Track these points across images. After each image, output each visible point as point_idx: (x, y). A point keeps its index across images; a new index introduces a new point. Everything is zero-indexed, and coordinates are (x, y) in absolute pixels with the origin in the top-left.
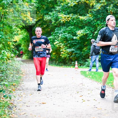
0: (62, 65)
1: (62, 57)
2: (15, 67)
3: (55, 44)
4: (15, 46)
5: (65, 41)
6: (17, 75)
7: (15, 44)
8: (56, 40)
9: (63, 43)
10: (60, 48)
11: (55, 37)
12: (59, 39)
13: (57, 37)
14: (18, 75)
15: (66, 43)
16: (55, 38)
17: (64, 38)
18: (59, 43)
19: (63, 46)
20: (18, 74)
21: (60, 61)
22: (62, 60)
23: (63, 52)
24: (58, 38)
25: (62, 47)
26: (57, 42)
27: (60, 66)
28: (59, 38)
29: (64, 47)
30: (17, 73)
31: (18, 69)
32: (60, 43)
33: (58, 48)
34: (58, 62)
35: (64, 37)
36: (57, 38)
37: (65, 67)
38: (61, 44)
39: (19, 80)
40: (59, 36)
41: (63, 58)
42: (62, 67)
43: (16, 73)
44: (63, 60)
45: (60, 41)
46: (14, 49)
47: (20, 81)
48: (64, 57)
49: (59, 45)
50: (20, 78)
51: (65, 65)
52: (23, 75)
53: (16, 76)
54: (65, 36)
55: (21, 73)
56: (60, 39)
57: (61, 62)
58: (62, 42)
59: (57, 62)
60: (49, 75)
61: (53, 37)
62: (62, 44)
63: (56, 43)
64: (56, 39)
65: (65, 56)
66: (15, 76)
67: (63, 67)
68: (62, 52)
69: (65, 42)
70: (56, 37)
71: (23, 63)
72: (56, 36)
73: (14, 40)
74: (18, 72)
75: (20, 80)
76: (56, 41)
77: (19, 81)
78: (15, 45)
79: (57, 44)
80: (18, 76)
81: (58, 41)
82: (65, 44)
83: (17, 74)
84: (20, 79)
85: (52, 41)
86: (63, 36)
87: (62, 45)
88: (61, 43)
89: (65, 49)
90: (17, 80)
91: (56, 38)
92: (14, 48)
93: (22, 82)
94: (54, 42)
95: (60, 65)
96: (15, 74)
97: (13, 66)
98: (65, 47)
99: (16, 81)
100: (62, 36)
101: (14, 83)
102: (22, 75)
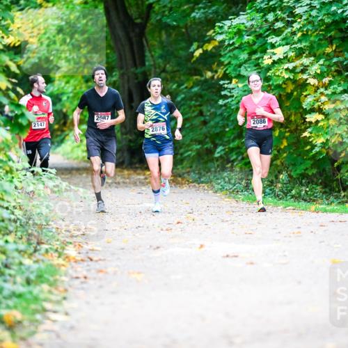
0: (310, 199)
1: (313, 146)
2: (17, 212)
3: (267, 61)
4: (15, 76)
5: (331, 41)
6: (27, 262)
7: (19, 67)
8: (273, 39)
9: (317, 58)
10: (303, 85)
11: (271, 17)
12: (294, 33)
13: (282, 19)
14: (37, 262)
15: (337, 53)
16: (266, 26)
17: (328, 26)
18: (291, 54)
19: (318, 76)
20: (35, 251)
21: (300, 170)
22: (312, 166)
23: (320, 111)
24: (289, 24)
25: (312, 81)
26: (280, 52)
27: (303, 204)
28: (296, 26)
29: (326, 80)
30: (30, 244)
31: (35, 224)
32: (300, 53)
33: (290, 88)
34: (290, 176)
35: (328, 20)
36: (279, 25)
37: (333, 211)
38: (305, 61)
39: (42, 291)
40: (292, 14)
41: (319, 153)
42: (313, 207)
43: (22, 247)
44: (317, 162)
45: (300, 41)
46: (8, 97)
47: (45, 300)
48: (324, 145)
49: (293, 71)
50: (47, 281)
51: (332, 198)
52: (67, 258)
53: (21, 264)
54: (335, 13)
55: (57, 245)
56: (299, 30)
57: (304, 179)
58: (312, 52)
59: (283, 177)
60: (227, 256)
61: (259, 16)
62: (312, 64)
63: (275, 58)
64: (277, 32)
65: (334, 140)
66: (15, 267)
67: (317, 211)
68: (312, 110)
69: (329, 50)
70: (277, 20)
71: (64, 185)
72: (273, 9)
73: (11, 40)
74: (34, 241)
75: (50, 292)
76: (273, 46)
77: (42, 296)
78: (14, 68)
79: (279, 61)
80: (36, 266)
81: (286, 41)
82: (335, 60)
83: (30, 256)
84: (45, 287)
85: (250, 45)
86: (320, 10)
87: (316, 68)
88: (309, 55)
89: (329, 92)
90: (31, 293)
91: (273, 23)
92: (8, 89)
93: (58, 302)
94: (264, 52)
95: (297, 198)
96: (16, 254)
97: (6, 205)
98: (331, 83)
99: (20, 296)
100: (314, 13)
101: (8, 307)
102: (61, 261)
